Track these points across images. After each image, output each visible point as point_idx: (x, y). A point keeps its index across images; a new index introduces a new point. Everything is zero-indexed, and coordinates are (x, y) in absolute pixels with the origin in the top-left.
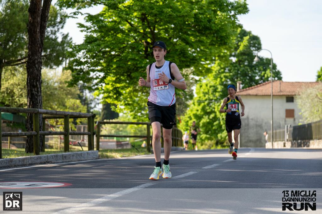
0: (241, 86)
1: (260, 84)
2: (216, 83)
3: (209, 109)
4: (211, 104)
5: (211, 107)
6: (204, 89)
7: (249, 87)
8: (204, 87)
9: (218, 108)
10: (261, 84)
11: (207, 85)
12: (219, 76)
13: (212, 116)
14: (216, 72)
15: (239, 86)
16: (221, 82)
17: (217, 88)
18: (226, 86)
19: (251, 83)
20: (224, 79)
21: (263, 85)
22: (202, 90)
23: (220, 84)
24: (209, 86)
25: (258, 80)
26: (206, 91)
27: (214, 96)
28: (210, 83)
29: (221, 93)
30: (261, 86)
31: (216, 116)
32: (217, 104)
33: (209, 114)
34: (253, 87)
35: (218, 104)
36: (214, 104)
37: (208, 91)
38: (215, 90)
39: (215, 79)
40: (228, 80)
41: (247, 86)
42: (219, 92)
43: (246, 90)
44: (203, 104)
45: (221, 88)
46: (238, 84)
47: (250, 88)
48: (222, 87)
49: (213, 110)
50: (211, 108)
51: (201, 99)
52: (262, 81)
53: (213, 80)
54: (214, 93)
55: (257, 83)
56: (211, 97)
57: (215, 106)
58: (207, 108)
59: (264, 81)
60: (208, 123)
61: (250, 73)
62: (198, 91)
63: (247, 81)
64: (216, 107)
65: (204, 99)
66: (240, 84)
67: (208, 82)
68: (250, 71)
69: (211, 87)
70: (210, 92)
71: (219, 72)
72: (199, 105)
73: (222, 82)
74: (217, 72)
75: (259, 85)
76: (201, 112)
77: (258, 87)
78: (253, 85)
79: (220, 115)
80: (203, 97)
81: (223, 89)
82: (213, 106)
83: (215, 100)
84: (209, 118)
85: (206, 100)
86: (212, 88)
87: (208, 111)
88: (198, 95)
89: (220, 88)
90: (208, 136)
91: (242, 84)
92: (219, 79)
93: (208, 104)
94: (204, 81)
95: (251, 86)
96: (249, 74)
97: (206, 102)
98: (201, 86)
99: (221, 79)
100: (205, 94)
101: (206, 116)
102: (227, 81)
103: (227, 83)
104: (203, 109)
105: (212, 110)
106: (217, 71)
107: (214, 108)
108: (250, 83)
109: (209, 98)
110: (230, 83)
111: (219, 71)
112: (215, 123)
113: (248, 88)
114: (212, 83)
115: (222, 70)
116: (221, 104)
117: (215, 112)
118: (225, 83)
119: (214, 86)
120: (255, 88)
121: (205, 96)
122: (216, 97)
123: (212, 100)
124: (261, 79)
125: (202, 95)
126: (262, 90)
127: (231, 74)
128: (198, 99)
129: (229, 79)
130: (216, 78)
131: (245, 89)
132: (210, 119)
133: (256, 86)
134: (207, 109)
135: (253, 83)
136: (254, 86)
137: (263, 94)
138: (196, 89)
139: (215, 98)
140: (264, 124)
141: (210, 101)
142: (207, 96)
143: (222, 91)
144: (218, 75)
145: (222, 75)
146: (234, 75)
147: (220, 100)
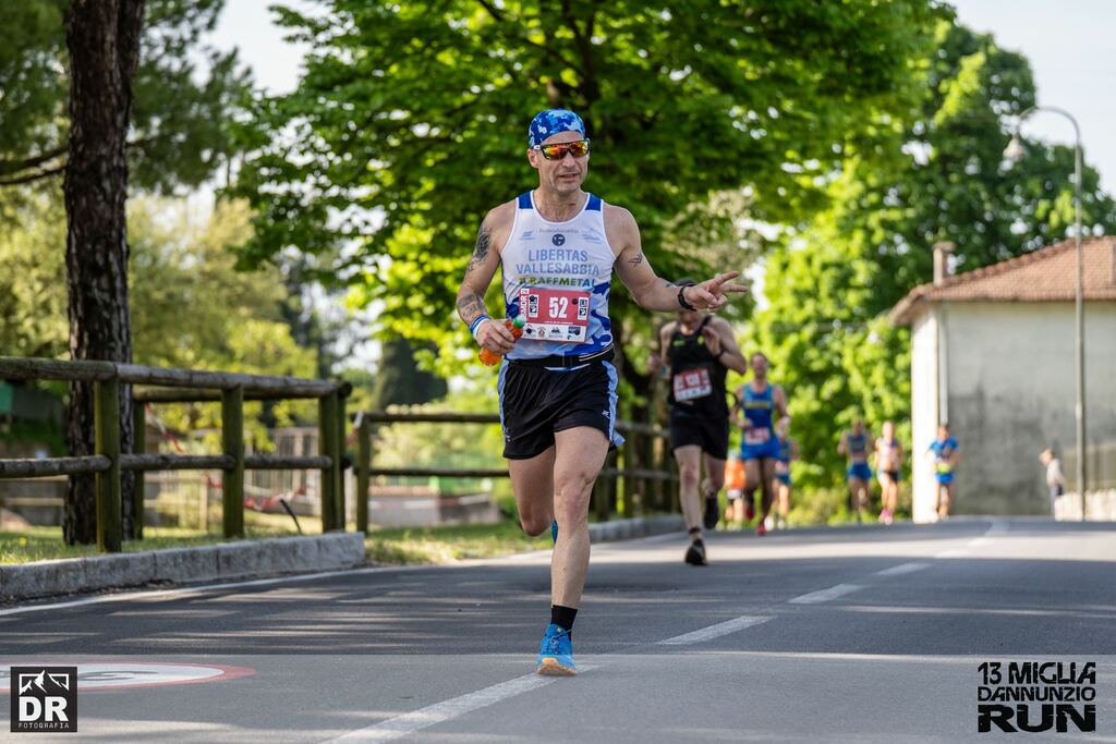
0: (953, 262)
1: (1029, 252)
2: (848, 250)
3: (821, 356)
4: (828, 339)
5: (825, 349)
6: (800, 278)
7: (983, 265)
8: (798, 267)
9: (855, 356)
10: (1035, 255)
11: (809, 260)
12: (860, 222)
13: (832, 386)
14: (846, 205)
15: (944, 260)
16: (867, 250)
17: (851, 273)
18: (888, 263)
19: (992, 249)
20: (879, 236)
21: (1044, 256)
22: (790, 281)
23: (864, 256)
24: (817, 262)
25: (1021, 238)
26: (808, 284)
27: (840, 305)
28: (821, 250)
29: (867, 294)
30: (1032, 261)
31: (846, 386)
32: (851, 339)
33: (817, 378)
34: (1001, 266)
35: (857, 338)
36: (841, 338)
37: (817, 282)
38: (844, 281)
39: (841, 237)
40: (898, 238)
41: (975, 261)
42: (859, 288)
43: (974, 279)
44: (792, 340)
45: (869, 270)
46: (938, 256)
47: (990, 269)
48: (874, 267)
49: (836, 362)
50: (827, 356)
51: (785, 318)
52: (1038, 240)
53: (833, 238)
54: (841, 293)
55: (1017, 249)
56: (828, 309)
57: (843, 344)
58: (812, 353)
59: (1047, 242)
60: (817, 417)
61: (988, 206)
62: (773, 285)
63: (976, 240)
64: (848, 353)
65: (799, 317)
66: (945, 254)
67: (813, 248)
68: (990, 200)
69: (825, 267)
70: (824, 289)
71: (861, 208)
72: (779, 341)
73: (874, 248)
74: (853, 206)
75: (1024, 258)
76: (787, 372)
77: (1021, 265)
78: (998, 257)
79: (866, 383)
80: (795, 309)
81: (876, 274)
82: (836, 346)
83: (845, 322)
84: (818, 396)
85: (806, 322)
86: (832, 272)
87: (817, 365)
88: (772, 301)
89: (863, 272)
90: (815, 470)
91: (956, 254)
92: (859, 236)
93: (816, 339)
94: (798, 246)
95: (993, 261)
96: (983, 211)
97: (808, 332)
98: (785, 266)
99: (869, 232)
100: (802, 296)
101: (805, 386)
102: (891, 243)
103: (892, 251)
104: (796, 359)
105: (830, 364)
106: (850, 200)
107: (840, 355)
108: (987, 247)
109: (818, 312)
110: (903, 248)
111: (858, 201)
112: (842, 417)
113: (978, 272)
114: (833, 253)
115: (873, 198)
116: (866, 336)
117: (841, 372)
118: (883, 250)
119: (839, 265)
120: (1009, 269)
121: (801, 305)
122: (850, 309)
123: (830, 320)
124: (1036, 231)
125: (788, 301)
126: (1038, 280)
127: (910, 213)
128: (773, 317)
129: (903, 234)
130: (846, 229)
131: (966, 275)
132: (824, 402)
133: (1012, 262)
134: (811, 361)
135: (1003, 252)
136: (1005, 260)
137: (1044, 294)
138: (767, 279)
139: (844, 314)
140: (1046, 420)
141: (824, 327)
142: (810, 306)
143: (875, 284)
144: (856, 216)
145: (873, 220)
146: (921, 219)
147: (863, 319)
